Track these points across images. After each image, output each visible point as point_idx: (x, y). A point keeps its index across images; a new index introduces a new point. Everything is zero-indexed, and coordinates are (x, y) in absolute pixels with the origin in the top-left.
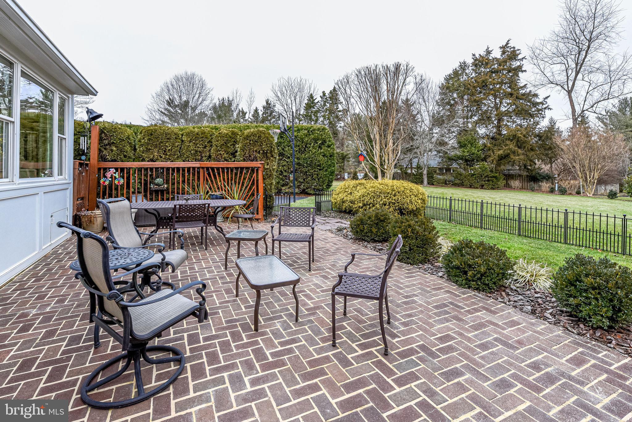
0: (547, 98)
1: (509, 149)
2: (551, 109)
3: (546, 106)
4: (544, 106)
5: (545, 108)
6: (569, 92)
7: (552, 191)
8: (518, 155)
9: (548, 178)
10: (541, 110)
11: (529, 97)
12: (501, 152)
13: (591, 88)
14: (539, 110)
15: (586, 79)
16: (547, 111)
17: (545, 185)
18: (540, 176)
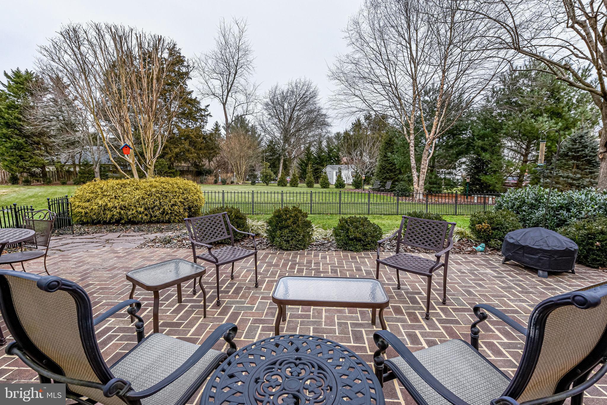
0: (208, 106)
1: (184, 148)
2: (211, 116)
3: (208, 113)
4: (206, 113)
5: (207, 115)
6: (224, 104)
7: (216, 182)
8: (191, 153)
9: (209, 172)
10: (204, 116)
11: (194, 102)
12: (177, 150)
13: (237, 105)
14: (202, 116)
15: (233, 96)
16: (208, 117)
17: (211, 178)
18: (204, 171)
